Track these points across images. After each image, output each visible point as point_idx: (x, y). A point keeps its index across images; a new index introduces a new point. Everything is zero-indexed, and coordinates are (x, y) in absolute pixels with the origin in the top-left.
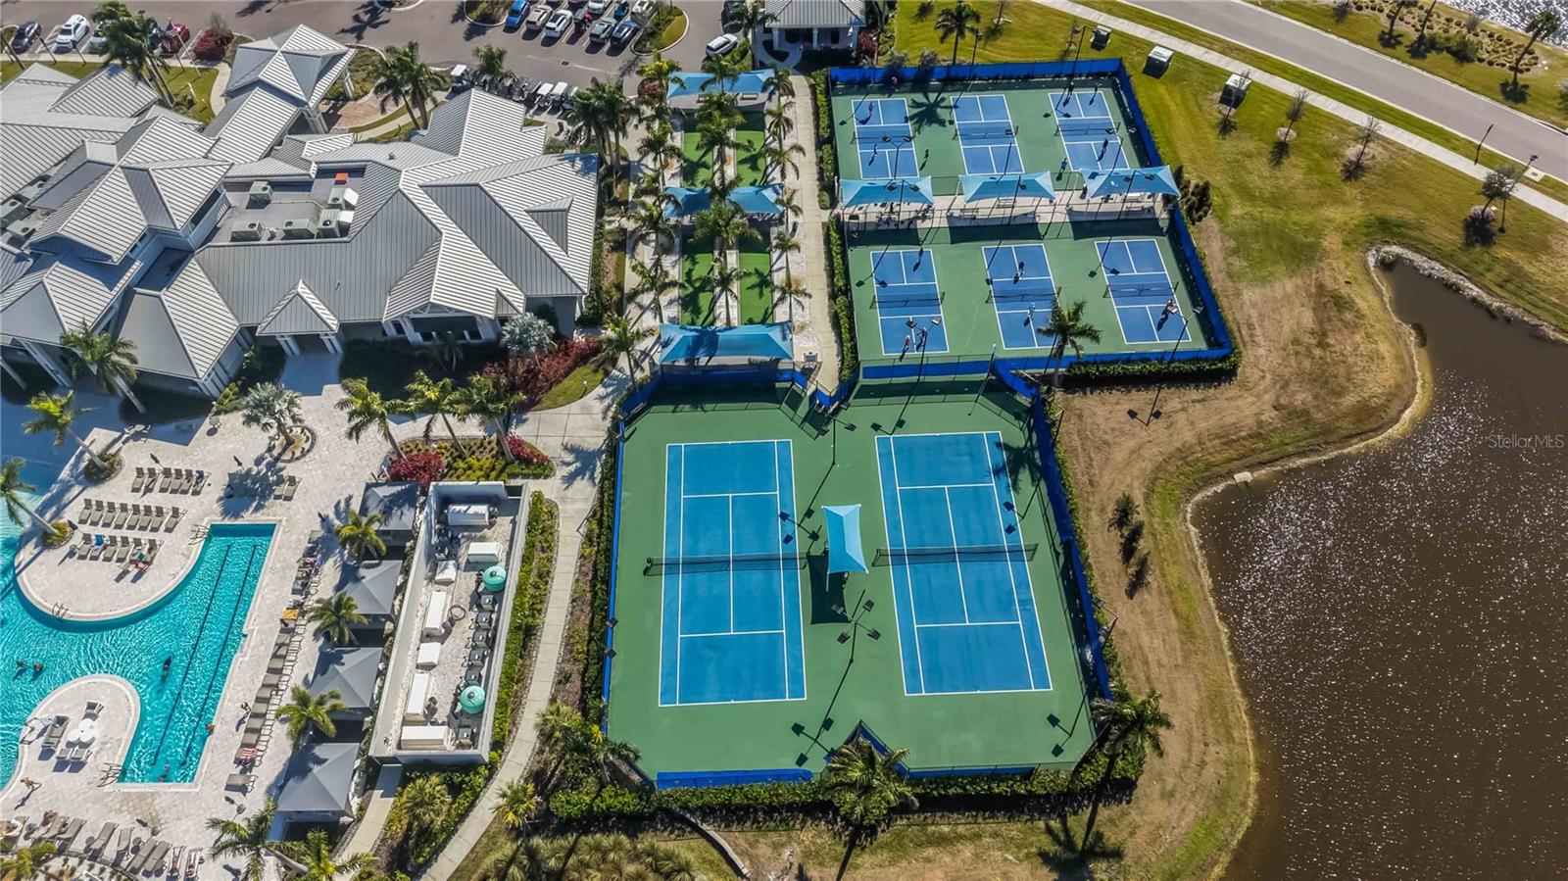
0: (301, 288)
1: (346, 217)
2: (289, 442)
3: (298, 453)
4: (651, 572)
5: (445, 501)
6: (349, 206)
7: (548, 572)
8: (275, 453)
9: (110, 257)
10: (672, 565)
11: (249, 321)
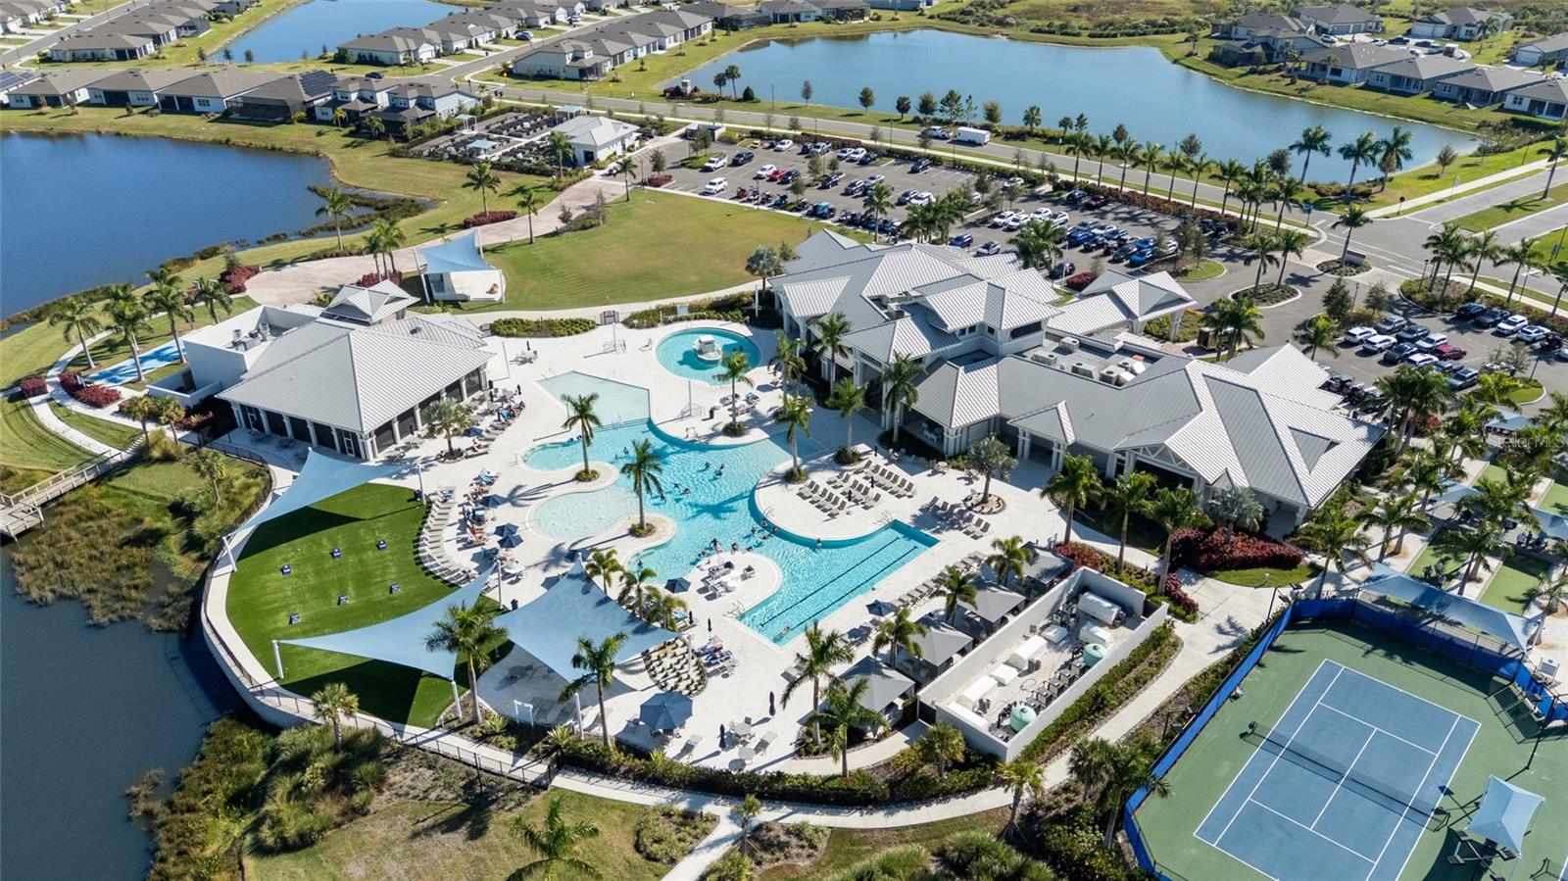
0: (1061, 406)
1: (1127, 376)
2: (984, 501)
3: (986, 510)
4: (1248, 739)
5: (1083, 588)
6: (1132, 372)
7: (1145, 682)
8: (969, 504)
9: (946, 326)
10: (1275, 744)
11: (1006, 413)
